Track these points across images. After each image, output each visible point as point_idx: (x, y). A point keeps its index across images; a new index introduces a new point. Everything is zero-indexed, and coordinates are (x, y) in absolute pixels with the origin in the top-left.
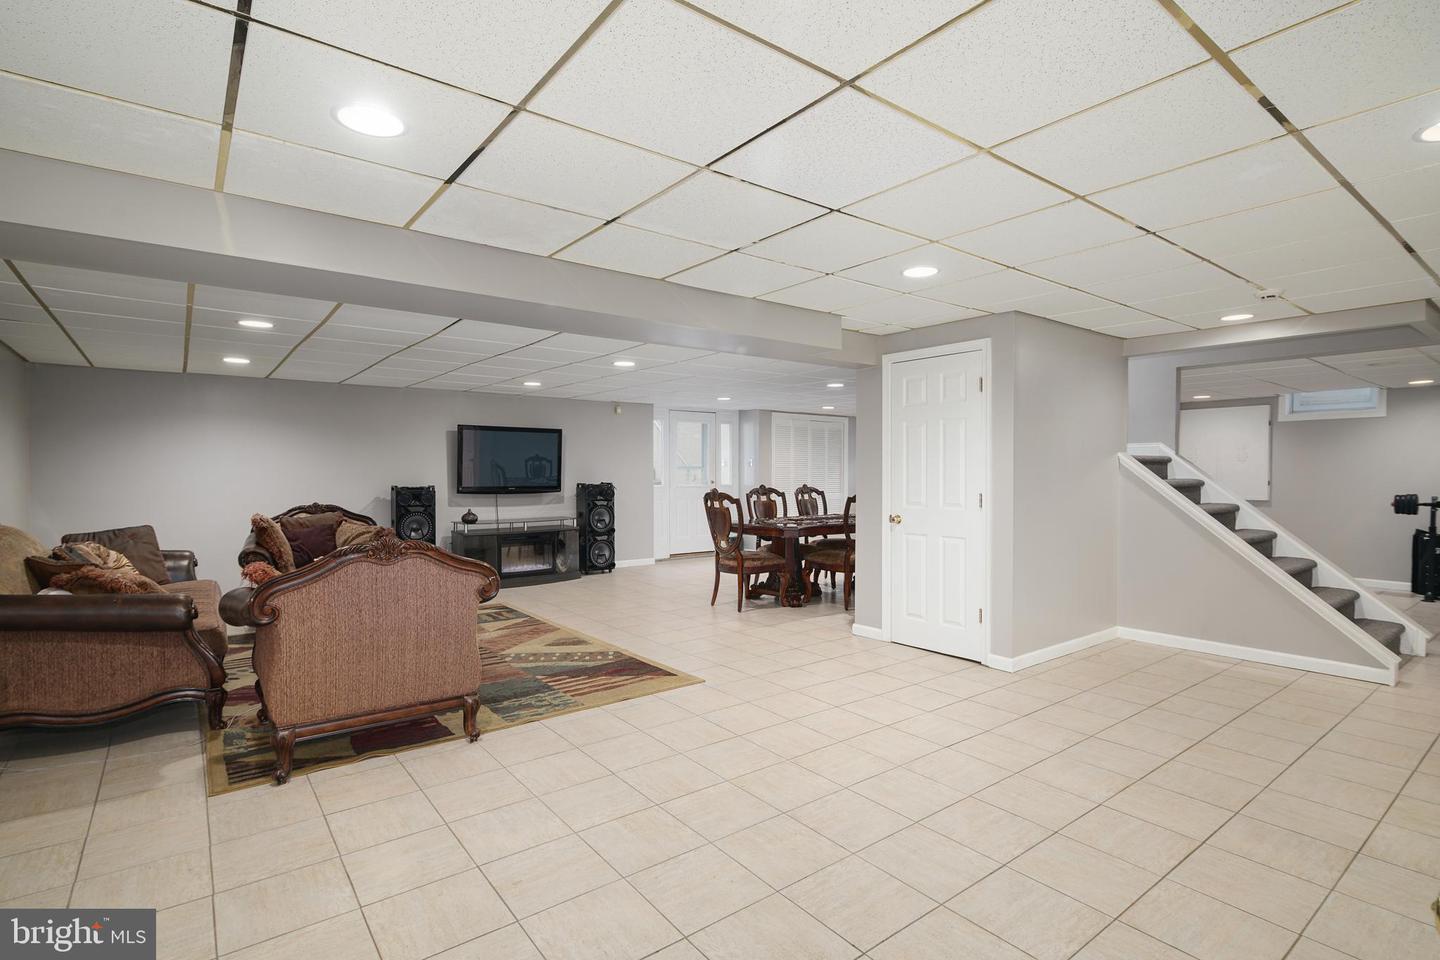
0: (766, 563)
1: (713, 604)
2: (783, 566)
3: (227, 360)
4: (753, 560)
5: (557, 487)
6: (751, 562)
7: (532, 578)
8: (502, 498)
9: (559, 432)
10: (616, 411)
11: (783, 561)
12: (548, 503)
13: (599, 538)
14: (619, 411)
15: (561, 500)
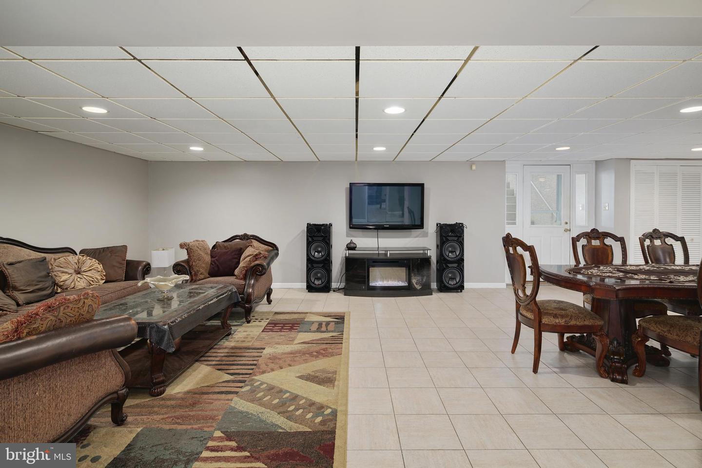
0: (573, 323)
1: (513, 351)
2: (601, 328)
3: (192, 148)
4: (555, 316)
5: (421, 226)
6: (552, 319)
7: (391, 292)
8: (381, 233)
9: (422, 186)
10: (471, 168)
11: (601, 323)
12: (415, 237)
13: (450, 265)
14: (474, 167)
15: (426, 235)
